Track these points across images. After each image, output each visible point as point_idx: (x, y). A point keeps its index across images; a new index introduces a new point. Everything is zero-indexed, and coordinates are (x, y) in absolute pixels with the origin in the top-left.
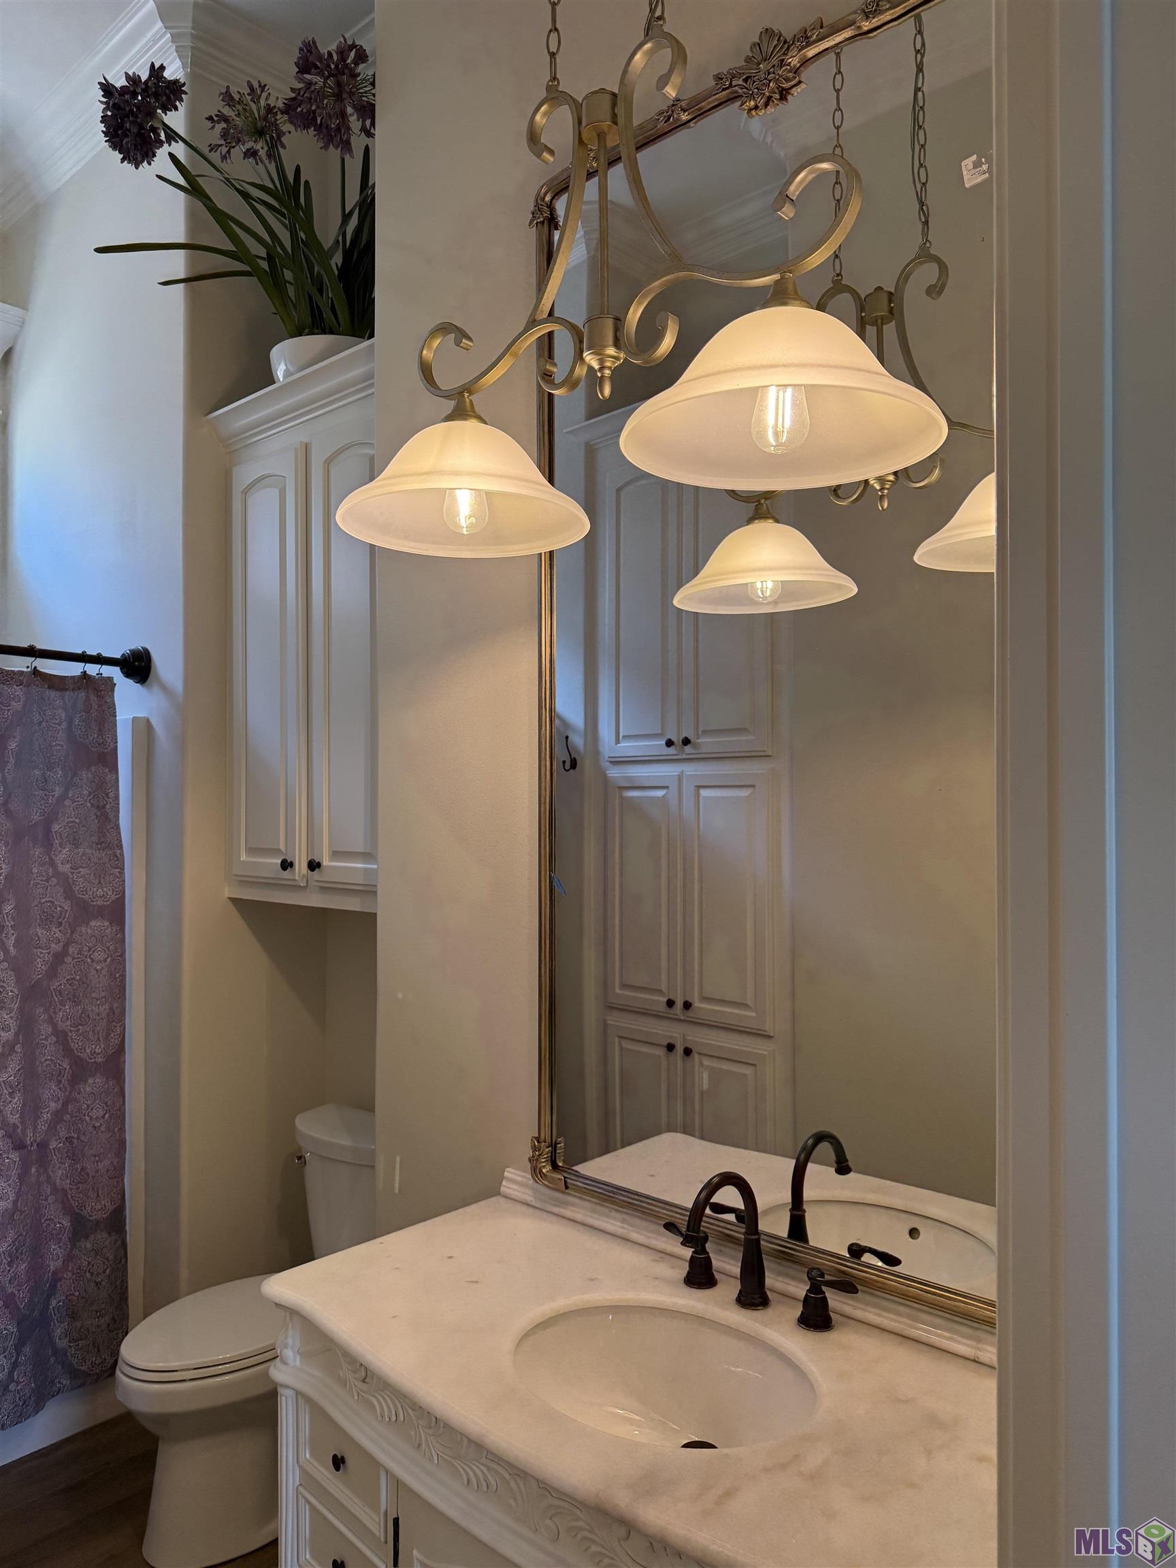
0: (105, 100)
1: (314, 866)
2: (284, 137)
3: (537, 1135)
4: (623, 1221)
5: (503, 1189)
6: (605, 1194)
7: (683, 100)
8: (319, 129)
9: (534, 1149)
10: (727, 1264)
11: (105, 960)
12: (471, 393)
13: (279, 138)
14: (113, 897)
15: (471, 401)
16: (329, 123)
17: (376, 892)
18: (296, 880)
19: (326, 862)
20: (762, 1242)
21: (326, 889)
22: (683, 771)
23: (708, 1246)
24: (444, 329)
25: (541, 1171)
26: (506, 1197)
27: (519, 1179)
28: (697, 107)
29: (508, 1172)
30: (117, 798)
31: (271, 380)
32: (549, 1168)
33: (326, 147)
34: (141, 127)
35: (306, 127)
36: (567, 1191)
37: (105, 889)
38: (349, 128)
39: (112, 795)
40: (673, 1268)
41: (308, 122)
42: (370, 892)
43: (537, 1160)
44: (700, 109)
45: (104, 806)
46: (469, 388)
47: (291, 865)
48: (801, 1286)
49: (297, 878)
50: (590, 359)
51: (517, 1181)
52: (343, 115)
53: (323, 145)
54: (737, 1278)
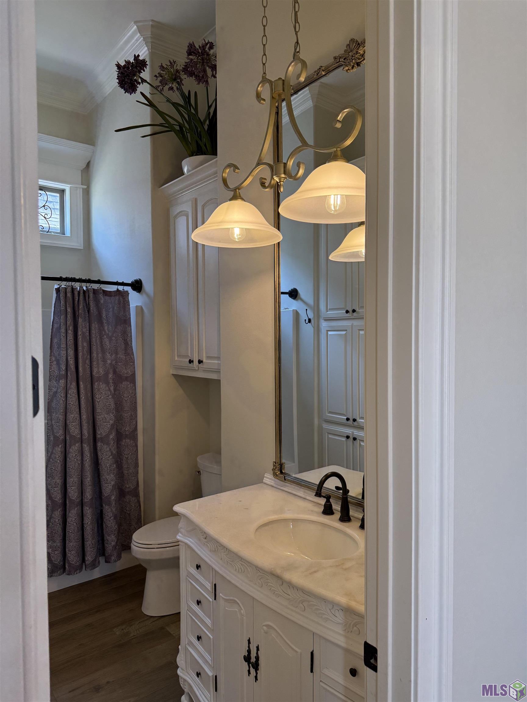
0: (118, 70)
1: (200, 362)
2: (183, 81)
3: (275, 461)
4: (304, 492)
5: (264, 481)
6: (298, 482)
7: (323, 67)
8: (196, 76)
9: (274, 466)
10: (337, 507)
11: (128, 397)
12: (239, 189)
13: (181, 81)
14: (131, 373)
15: (239, 192)
16: (199, 74)
17: (220, 372)
18: (194, 367)
19: (204, 361)
20: (348, 499)
21: (205, 371)
22: (353, 323)
23: (331, 500)
24: (230, 166)
25: (276, 474)
26: (265, 483)
27: (270, 477)
28: (328, 69)
29: (266, 475)
30: (131, 336)
31: (183, 174)
32: (279, 472)
33: (199, 84)
34: (131, 80)
35: (192, 76)
36: (285, 481)
37: (128, 371)
38: (207, 76)
39: (129, 335)
40: (319, 508)
41: (191, 74)
42: (218, 371)
43: (275, 470)
44: (329, 70)
45: (127, 340)
46: (239, 188)
47: (193, 361)
48: (361, 514)
49: (195, 367)
50: (276, 179)
51: (269, 478)
52: (205, 71)
53: (197, 83)
54: (339, 511)
